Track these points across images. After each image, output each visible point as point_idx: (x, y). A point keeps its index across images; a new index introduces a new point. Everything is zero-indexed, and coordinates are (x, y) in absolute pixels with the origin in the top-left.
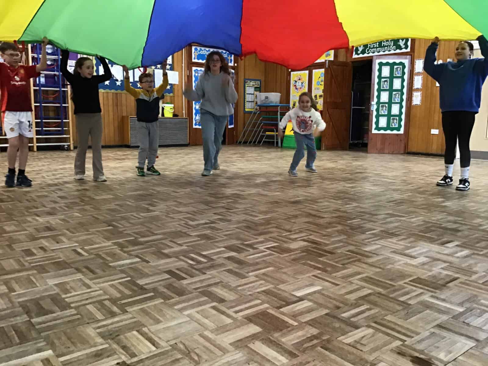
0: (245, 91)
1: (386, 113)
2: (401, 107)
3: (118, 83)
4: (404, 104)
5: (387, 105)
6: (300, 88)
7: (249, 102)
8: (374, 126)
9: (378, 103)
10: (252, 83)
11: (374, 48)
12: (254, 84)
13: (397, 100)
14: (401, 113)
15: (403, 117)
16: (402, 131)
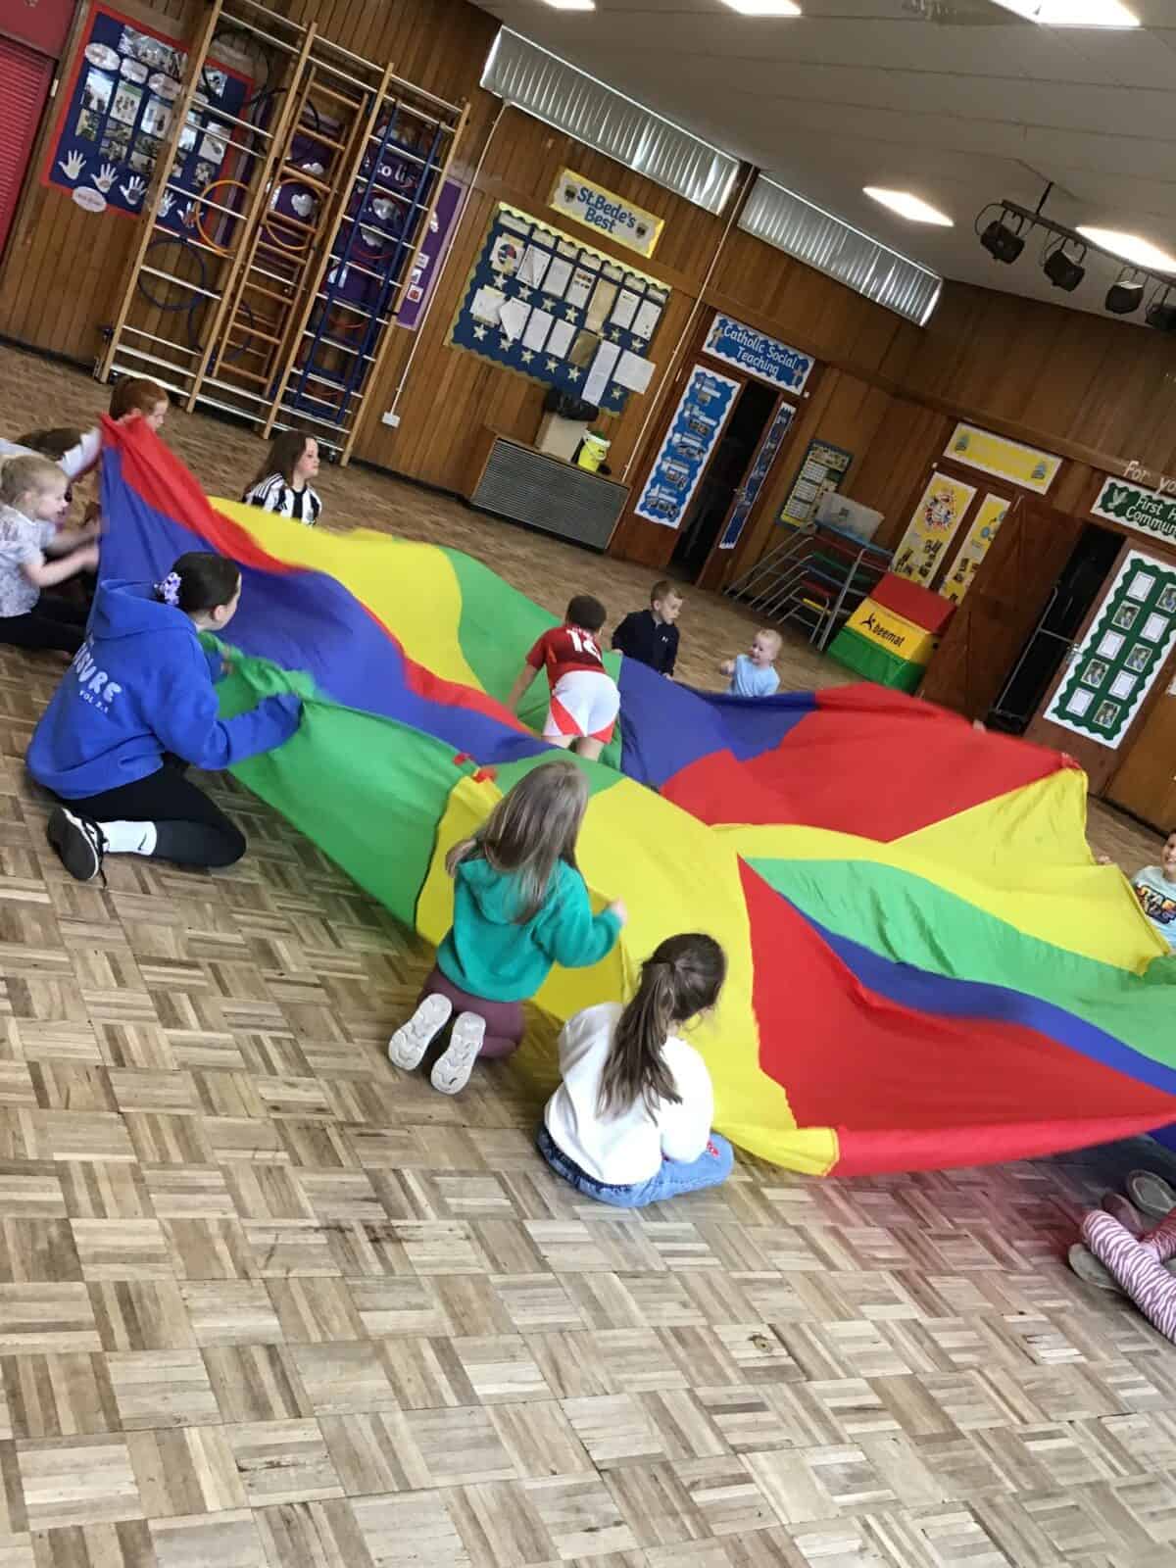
0: (800, 468)
1: (1097, 686)
2: (1139, 686)
3: (505, 345)
4: (1150, 680)
5: (1107, 667)
6: (939, 523)
7: (800, 500)
8: (1055, 703)
9: (1090, 653)
10: (826, 456)
11: (1147, 512)
12: (833, 459)
13: (1138, 666)
14: (1132, 699)
15: (1134, 710)
16: (1114, 743)
